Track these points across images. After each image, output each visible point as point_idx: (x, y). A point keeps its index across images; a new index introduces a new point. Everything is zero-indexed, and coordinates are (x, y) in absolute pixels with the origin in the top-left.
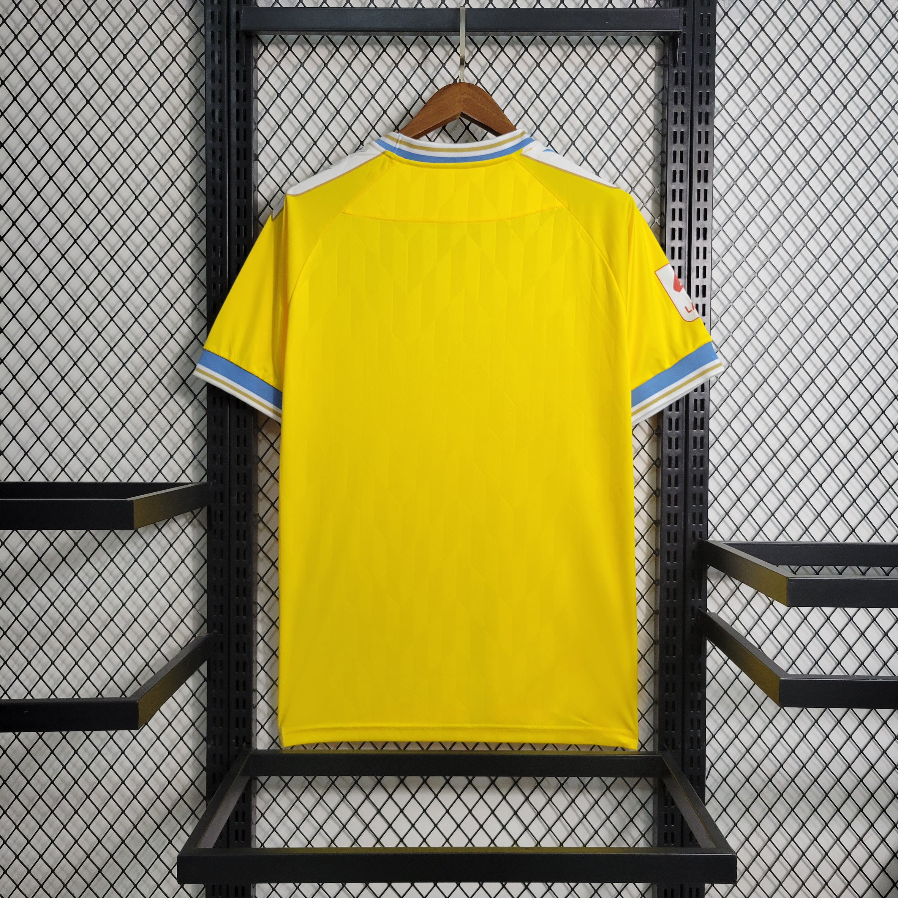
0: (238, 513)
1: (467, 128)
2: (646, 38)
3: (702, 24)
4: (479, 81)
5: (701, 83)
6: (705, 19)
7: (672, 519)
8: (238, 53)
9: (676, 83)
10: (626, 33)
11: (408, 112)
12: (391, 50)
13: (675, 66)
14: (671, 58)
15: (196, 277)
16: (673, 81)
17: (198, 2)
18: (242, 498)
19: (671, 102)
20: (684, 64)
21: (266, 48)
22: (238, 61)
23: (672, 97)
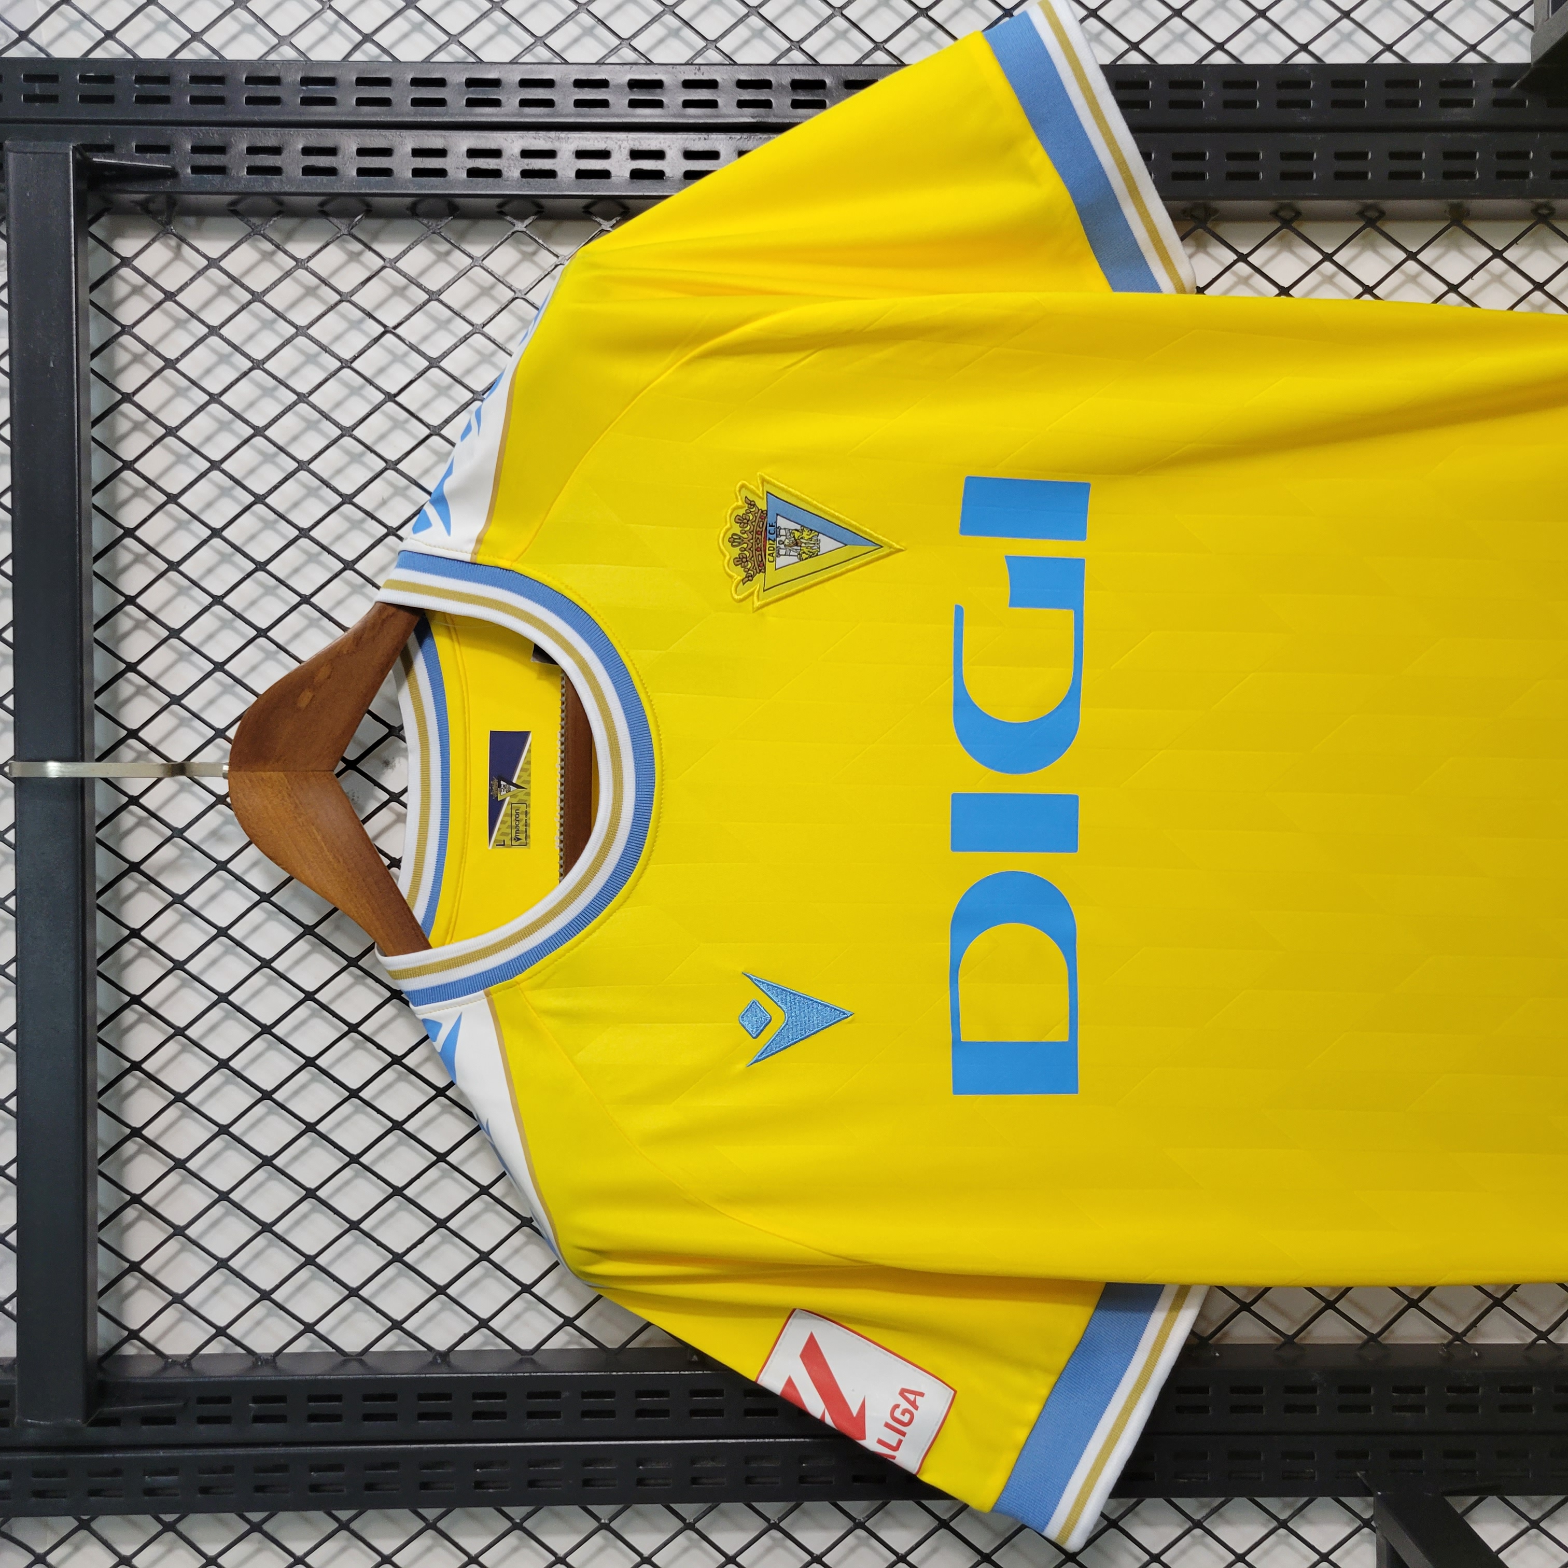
0: (1451, 1408)
1: (352, 765)
2: (97, 264)
3: (53, 99)
4: (220, 733)
5: (220, 100)
6: (37, 88)
7: (1458, 165)
8: (148, 1420)
9: (221, 170)
10: (82, 318)
11: (309, 930)
12: (136, 980)
13: (172, 174)
14: (148, 187)
15: (776, 1527)
16: (217, 178)
17: (4, 1528)
18: (1412, 1398)
19: (275, 184)
20: (166, 149)
21: (134, 1335)
22: (171, 1421)
23: (259, 183)
